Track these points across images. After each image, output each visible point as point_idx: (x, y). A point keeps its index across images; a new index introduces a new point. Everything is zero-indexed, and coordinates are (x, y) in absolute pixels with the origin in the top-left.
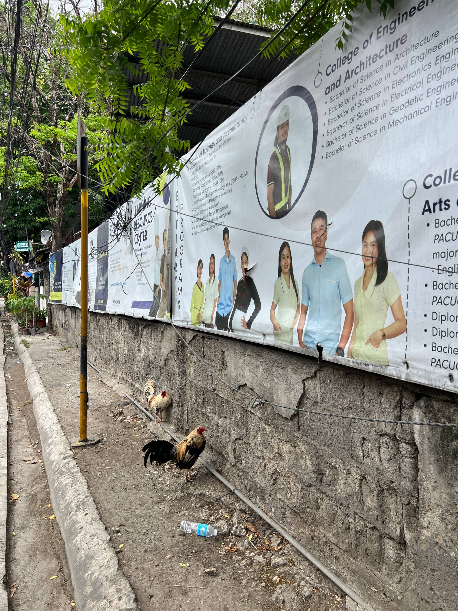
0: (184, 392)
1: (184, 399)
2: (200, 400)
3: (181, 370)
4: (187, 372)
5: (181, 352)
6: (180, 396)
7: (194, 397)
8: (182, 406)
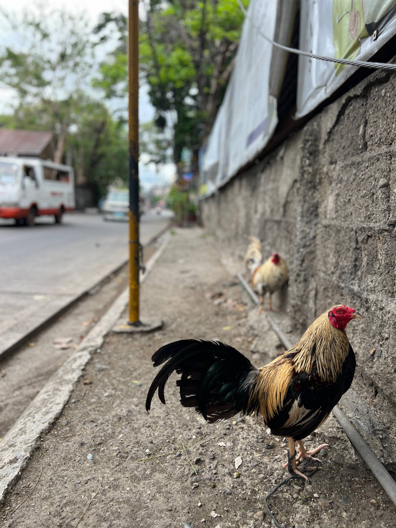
0: (312, 252)
1: (310, 267)
2: (346, 263)
3: (306, 205)
4: (321, 210)
5: (310, 165)
6: (303, 261)
7: (332, 259)
8: (306, 280)
